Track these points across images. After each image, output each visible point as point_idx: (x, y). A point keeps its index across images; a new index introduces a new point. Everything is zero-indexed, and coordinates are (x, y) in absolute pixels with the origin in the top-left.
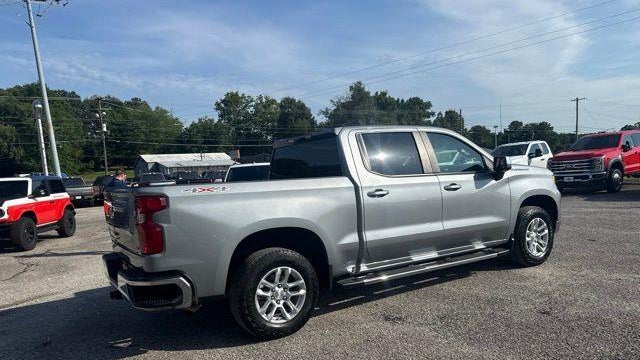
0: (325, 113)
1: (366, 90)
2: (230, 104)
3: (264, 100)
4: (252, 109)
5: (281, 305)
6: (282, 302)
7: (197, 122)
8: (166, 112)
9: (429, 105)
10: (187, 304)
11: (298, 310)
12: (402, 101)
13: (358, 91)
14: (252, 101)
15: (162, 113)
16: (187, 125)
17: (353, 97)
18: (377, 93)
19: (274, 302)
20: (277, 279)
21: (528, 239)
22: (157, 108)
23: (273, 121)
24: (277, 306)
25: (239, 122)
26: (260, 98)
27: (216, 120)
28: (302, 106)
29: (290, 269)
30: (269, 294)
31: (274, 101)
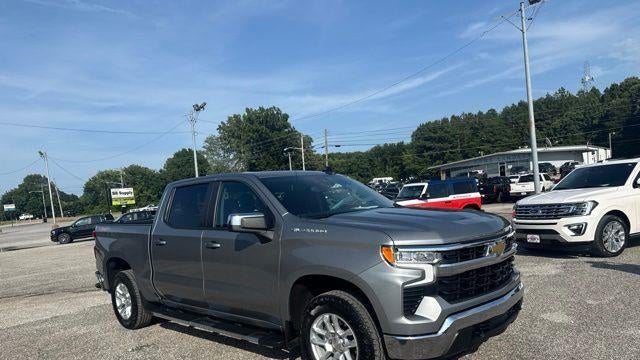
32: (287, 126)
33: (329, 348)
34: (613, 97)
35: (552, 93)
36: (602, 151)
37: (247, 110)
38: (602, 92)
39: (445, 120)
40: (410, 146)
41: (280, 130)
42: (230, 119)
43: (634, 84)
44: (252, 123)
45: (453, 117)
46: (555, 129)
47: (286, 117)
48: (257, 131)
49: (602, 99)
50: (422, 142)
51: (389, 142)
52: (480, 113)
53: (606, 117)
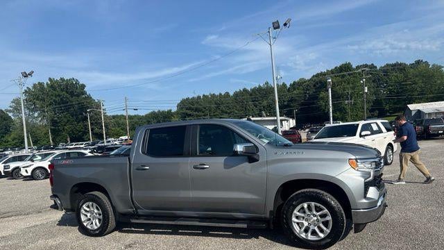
8: (440, 67)
11: (99, 226)
19: (91, 218)
22: (434, 65)
29: (95, 204)
32: (84, 93)
33: (306, 224)
34: (295, 89)
35: (262, 85)
36: (291, 120)
37: (50, 79)
38: (288, 86)
39: (199, 97)
40: (177, 113)
41: (78, 96)
42: (35, 85)
43: (305, 82)
44: (55, 89)
45: (204, 95)
47: (83, 86)
48: (59, 96)
49: (289, 90)
50: (184, 111)
51: (162, 110)
52: (220, 94)
53: (292, 100)
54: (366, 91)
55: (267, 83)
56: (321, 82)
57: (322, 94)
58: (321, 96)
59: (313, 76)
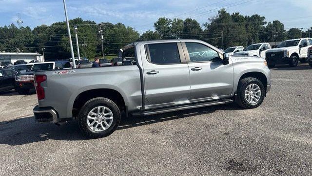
0: (205, 25)
1: (227, 12)
2: (161, 23)
3: (177, 21)
4: (171, 25)
5: (101, 123)
6: (101, 122)
7: (145, 33)
8: (132, 29)
9: (263, 18)
10: (55, 120)
11: (109, 126)
12: (249, 17)
13: (223, 13)
14: (171, 21)
15: (130, 29)
16: (141, 35)
17: (220, 16)
18: (233, 14)
19: (98, 122)
20: (99, 111)
21: (246, 95)
22: (128, 27)
23: (181, 30)
24: (99, 123)
25: (165, 32)
26: (175, 19)
27: (154, 31)
28: (195, 23)
29: (104, 107)
30: (95, 118)
31: (182, 21)
34: (39, 32)
35: (8, 26)
43: (47, 28)
46: (11, 45)
49: (33, 32)
53: (36, 41)
54: (103, 38)
55: (13, 25)
56: (60, 29)
57: (64, 38)
58: (63, 39)
59: (53, 24)
